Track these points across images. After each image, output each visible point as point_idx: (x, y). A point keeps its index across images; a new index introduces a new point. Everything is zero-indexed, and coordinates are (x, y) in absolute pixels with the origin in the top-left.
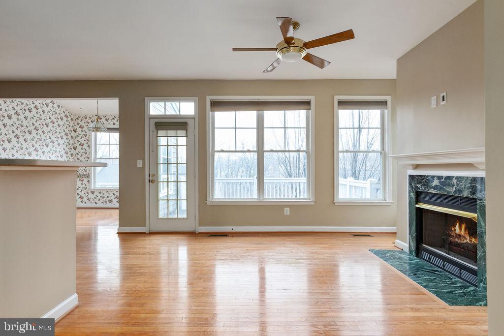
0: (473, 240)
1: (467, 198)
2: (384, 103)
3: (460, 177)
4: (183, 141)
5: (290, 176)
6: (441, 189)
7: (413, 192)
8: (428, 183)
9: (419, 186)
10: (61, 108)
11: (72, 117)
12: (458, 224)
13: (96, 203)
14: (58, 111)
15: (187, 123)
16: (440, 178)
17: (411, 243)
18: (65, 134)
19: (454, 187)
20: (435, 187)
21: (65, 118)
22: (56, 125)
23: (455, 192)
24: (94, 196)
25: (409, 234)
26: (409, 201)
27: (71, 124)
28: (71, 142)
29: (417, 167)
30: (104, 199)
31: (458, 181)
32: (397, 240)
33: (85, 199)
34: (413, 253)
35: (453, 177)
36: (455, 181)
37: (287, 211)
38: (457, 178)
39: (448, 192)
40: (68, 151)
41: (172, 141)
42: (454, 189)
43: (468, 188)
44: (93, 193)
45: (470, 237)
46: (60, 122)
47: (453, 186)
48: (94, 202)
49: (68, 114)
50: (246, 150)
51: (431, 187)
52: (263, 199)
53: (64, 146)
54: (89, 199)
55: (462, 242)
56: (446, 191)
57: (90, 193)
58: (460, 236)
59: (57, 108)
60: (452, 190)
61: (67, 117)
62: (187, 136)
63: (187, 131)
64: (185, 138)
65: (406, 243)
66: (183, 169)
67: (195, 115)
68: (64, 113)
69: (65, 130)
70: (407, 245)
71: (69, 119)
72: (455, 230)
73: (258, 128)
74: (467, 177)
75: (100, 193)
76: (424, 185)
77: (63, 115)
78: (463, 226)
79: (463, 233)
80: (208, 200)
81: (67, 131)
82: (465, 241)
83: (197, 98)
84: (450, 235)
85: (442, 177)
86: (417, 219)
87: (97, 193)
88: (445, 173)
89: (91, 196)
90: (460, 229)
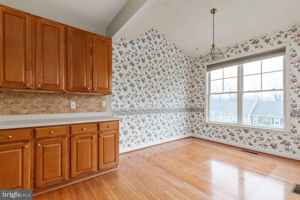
10: (182, 53)
11: (191, 60)
13: (210, 136)
14: (180, 55)
18: (186, 75)
21: (185, 61)
22: (178, 67)
24: (208, 129)
27: (190, 66)
28: (190, 81)
30: (218, 134)
33: (201, 131)
40: (188, 88)
44: (207, 126)
46: (182, 64)
48: (208, 135)
49: (188, 58)
53: (185, 85)
54: (204, 131)
57: (205, 126)
59: (179, 52)
61: (187, 60)
68: (185, 57)
69: (186, 71)
71: (188, 62)
75: (214, 127)
77: (184, 59)
81: (187, 72)
87: (211, 127)
89: (205, 128)
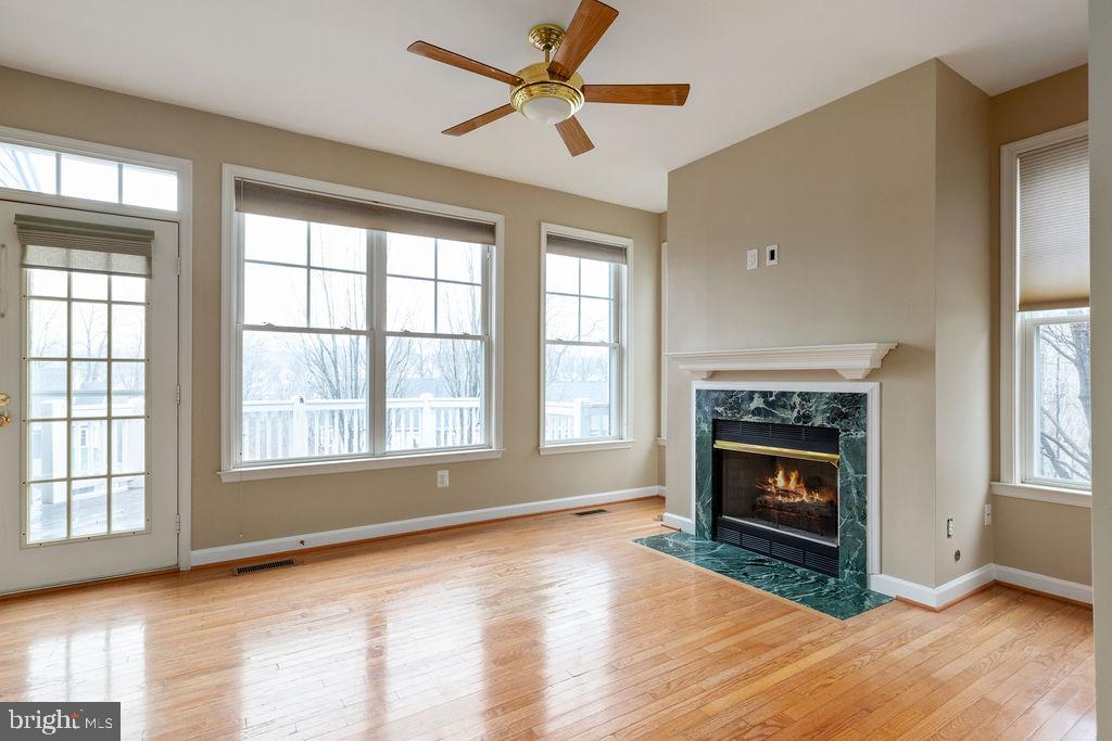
0: (817, 497)
1: (821, 428)
2: (619, 252)
3: (807, 393)
4: (133, 288)
5: (337, 395)
6: (767, 414)
7: (706, 421)
8: (739, 405)
9: (720, 409)
12: (781, 473)
15: (152, 233)
16: (765, 395)
17: (702, 516)
19: (796, 410)
20: (757, 411)
23: (798, 419)
25: (698, 499)
26: (698, 438)
29: (713, 375)
31: (803, 400)
32: (666, 514)
34: (706, 533)
35: (794, 393)
36: (796, 399)
37: (443, 478)
38: (800, 394)
39: (783, 420)
41: (90, 285)
42: (795, 414)
43: (824, 412)
45: (809, 492)
47: (793, 408)
50: (337, 327)
51: (748, 412)
52: (385, 454)
55: (792, 500)
56: (778, 417)
58: (786, 493)
60: (790, 416)
62: (149, 276)
63: (149, 260)
64: (143, 281)
65: (689, 517)
66: (131, 377)
67: (178, 213)
70: (692, 521)
72: (775, 482)
73: (370, 274)
74: (822, 393)
76: (731, 409)
78: (794, 476)
79: (792, 485)
80: (224, 467)
82: (798, 500)
83: (188, 164)
84: (764, 492)
85: (771, 393)
86: (713, 471)
88: (776, 387)
90: (787, 479)
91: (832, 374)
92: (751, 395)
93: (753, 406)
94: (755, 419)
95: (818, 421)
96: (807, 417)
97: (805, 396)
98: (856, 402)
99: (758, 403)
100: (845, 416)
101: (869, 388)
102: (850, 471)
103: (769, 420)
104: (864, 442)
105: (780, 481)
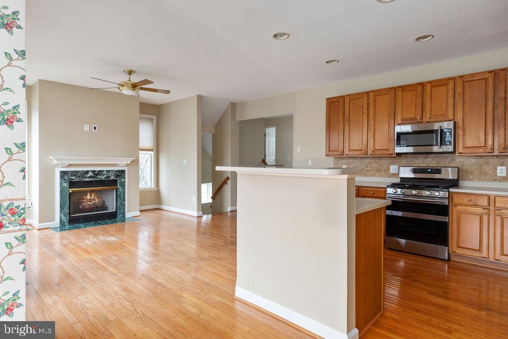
1: (113, 180)
6: (94, 177)
7: (66, 182)
8: (82, 175)
9: (73, 178)
16: (93, 172)
17: (63, 218)
20: (91, 177)
23: (105, 178)
25: (61, 213)
26: (61, 190)
29: (69, 166)
34: (66, 224)
36: (105, 172)
39: (100, 179)
42: (105, 176)
43: (114, 175)
47: (104, 175)
51: (87, 178)
56: (98, 178)
58: (90, 200)
60: (103, 178)
65: (53, 221)
70: (56, 222)
74: (113, 170)
76: (78, 177)
78: (93, 195)
79: (93, 198)
82: (94, 202)
85: (96, 171)
86: (69, 200)
88: (98, 169)
90: (91, 196)
91: (116, 165)
92: (87, 172)
93: (88, 175)
94: (89, 179)
95: (112, 178)
96: (109, 177)
97: (108, 171)
98: (123, 172)
99: (90, 174)
100: (120, 176)
101: (126, 169)
102: (121, 190)
103: (95, 179)
104: (125, 182)
105: (88, 197)
